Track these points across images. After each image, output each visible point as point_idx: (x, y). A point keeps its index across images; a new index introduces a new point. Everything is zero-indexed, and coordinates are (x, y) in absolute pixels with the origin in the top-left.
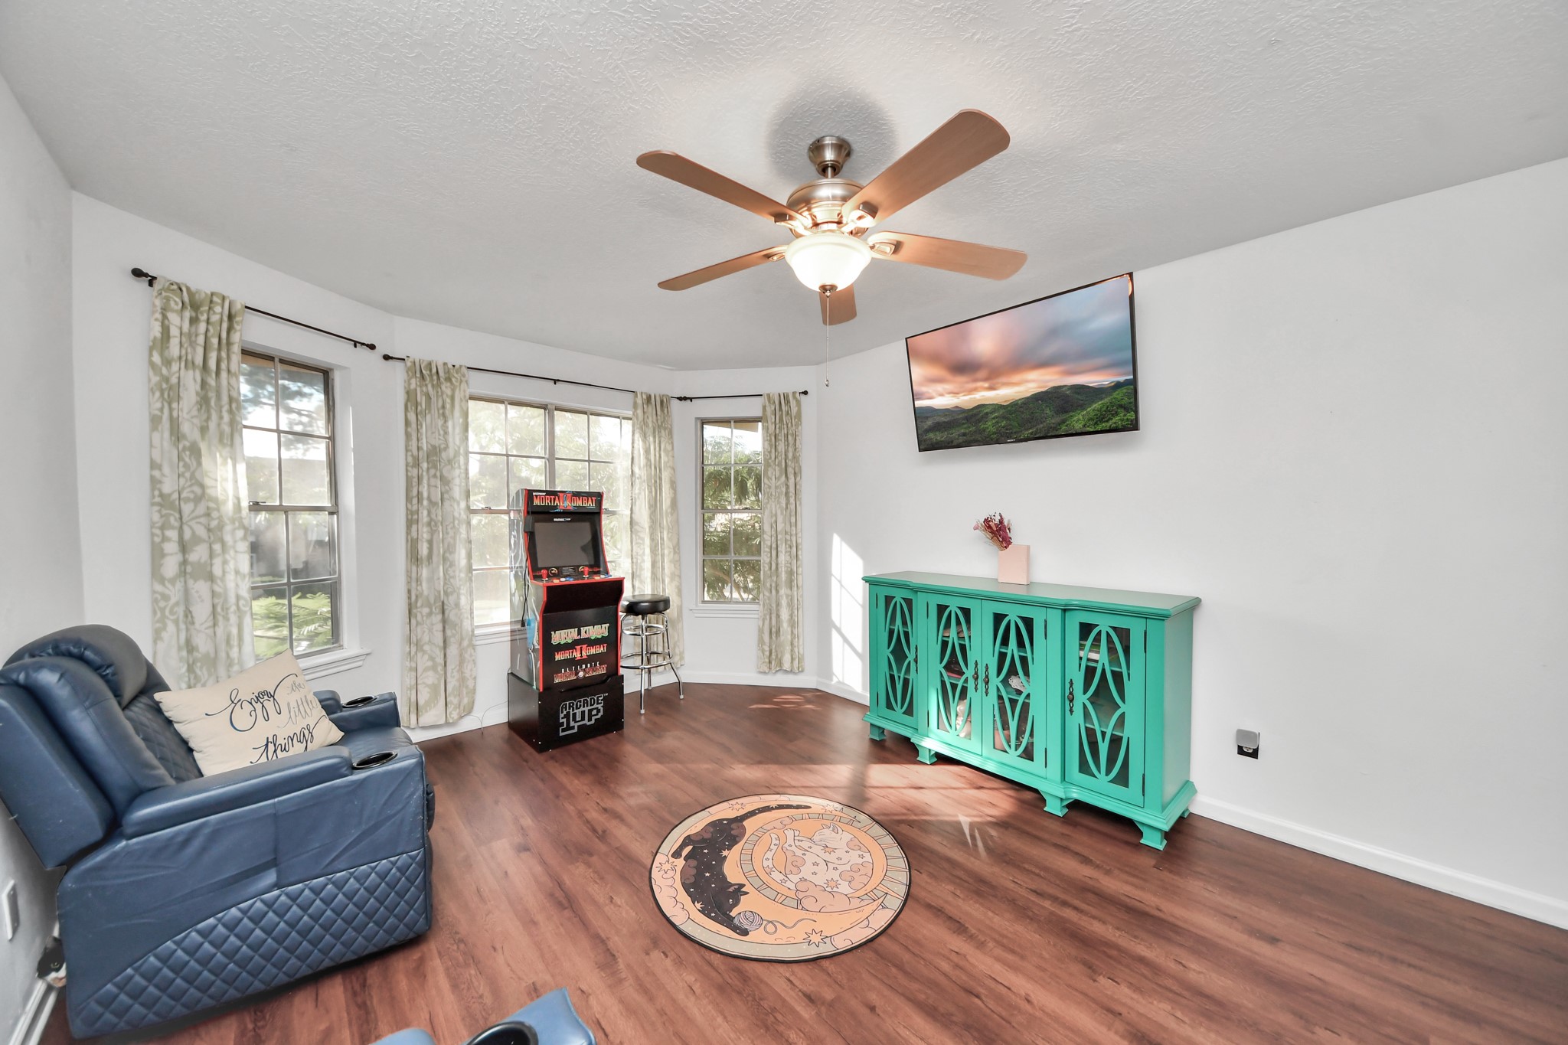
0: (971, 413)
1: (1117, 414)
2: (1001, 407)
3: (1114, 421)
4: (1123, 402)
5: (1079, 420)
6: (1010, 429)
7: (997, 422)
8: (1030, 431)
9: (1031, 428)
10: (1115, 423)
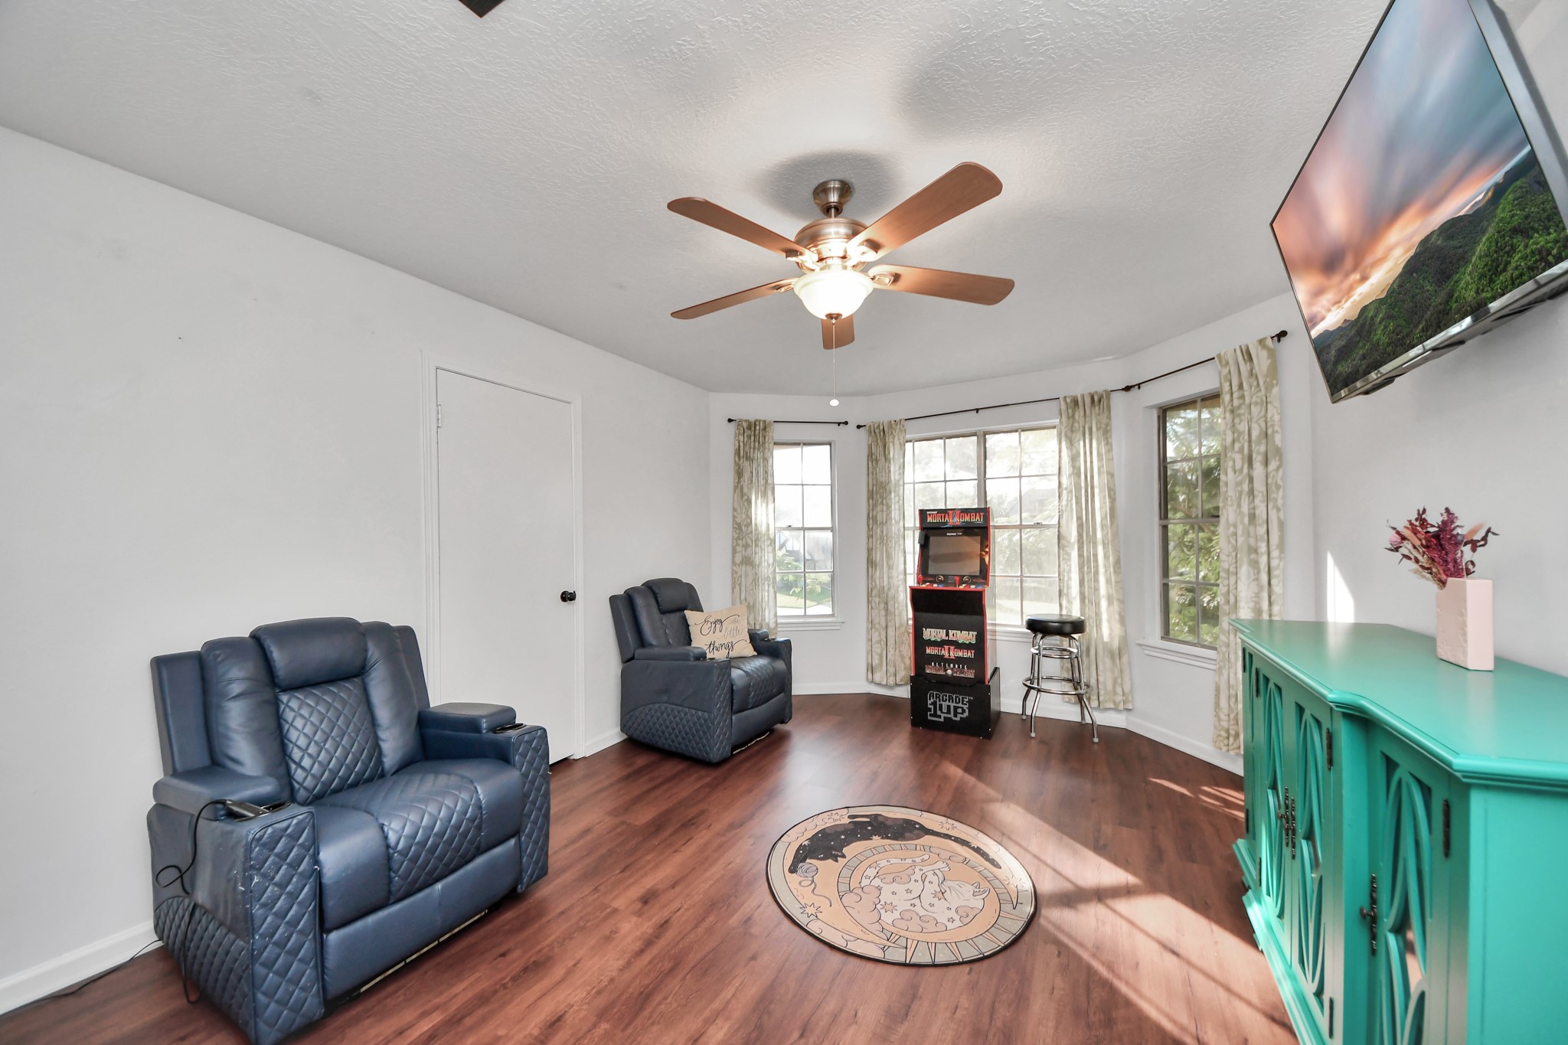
0: (1359, 325)
1: (1513, 249)
2: (1380, 302)
3: (1513, 265)
4: (1516, 221)
5: (1468, 284)
6: (1401, 332)
7: (1385, 327)
8: (1421, 327)
9: (1419, 322)
10: (1516, 268)
